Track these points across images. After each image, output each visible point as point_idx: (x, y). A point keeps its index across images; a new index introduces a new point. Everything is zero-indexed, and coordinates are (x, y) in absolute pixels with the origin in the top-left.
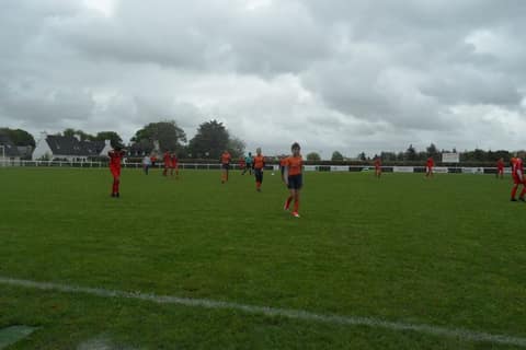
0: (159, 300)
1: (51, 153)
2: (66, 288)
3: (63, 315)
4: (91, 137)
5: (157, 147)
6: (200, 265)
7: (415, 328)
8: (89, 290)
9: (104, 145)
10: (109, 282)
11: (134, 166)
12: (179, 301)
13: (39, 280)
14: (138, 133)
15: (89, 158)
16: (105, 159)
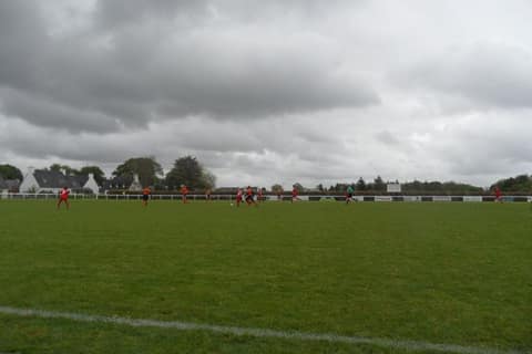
0: (135, 324)
1: (37, 186)
2: (46, 314)
3: (41, 341)
4: (75, 172)
5: (137, 179)
6: (173, 289)
7: (367, 341)
8: (67, 315)
9: (88, 179)
10: (87, 308)
11: (114, 198)
13: (20, 306)
14: (119, 168)
15: (73, 191)
16: (89, 191)
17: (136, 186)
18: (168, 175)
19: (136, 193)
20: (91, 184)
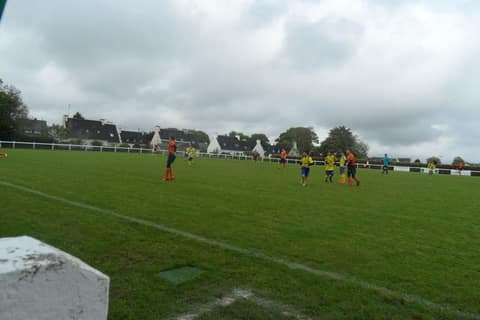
1: (219, 148)
4: (247, 138)
5: (295, 146)
14: (281, 136)
17: (294, 153)
18: (322, 143)
19: (295, 158)
20: (259, 148)
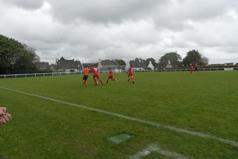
5: (169, 63)
6: (194, 115)
9: (149, 63)
12: (187, 132)
14: (162, 58)
16: (150, 69)
17: (169, 66)
18: (183, 60)
19: (170, 68)
20: (151, 65)
